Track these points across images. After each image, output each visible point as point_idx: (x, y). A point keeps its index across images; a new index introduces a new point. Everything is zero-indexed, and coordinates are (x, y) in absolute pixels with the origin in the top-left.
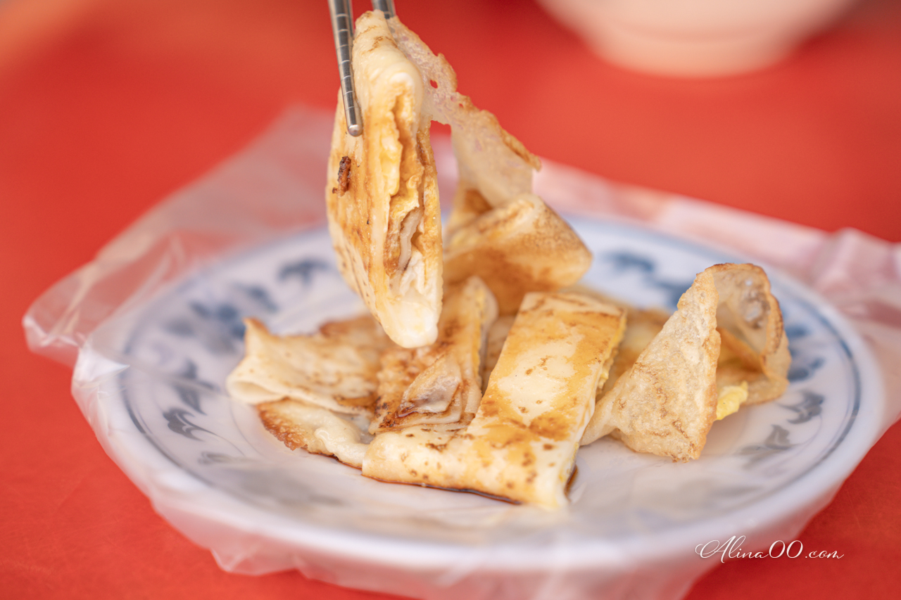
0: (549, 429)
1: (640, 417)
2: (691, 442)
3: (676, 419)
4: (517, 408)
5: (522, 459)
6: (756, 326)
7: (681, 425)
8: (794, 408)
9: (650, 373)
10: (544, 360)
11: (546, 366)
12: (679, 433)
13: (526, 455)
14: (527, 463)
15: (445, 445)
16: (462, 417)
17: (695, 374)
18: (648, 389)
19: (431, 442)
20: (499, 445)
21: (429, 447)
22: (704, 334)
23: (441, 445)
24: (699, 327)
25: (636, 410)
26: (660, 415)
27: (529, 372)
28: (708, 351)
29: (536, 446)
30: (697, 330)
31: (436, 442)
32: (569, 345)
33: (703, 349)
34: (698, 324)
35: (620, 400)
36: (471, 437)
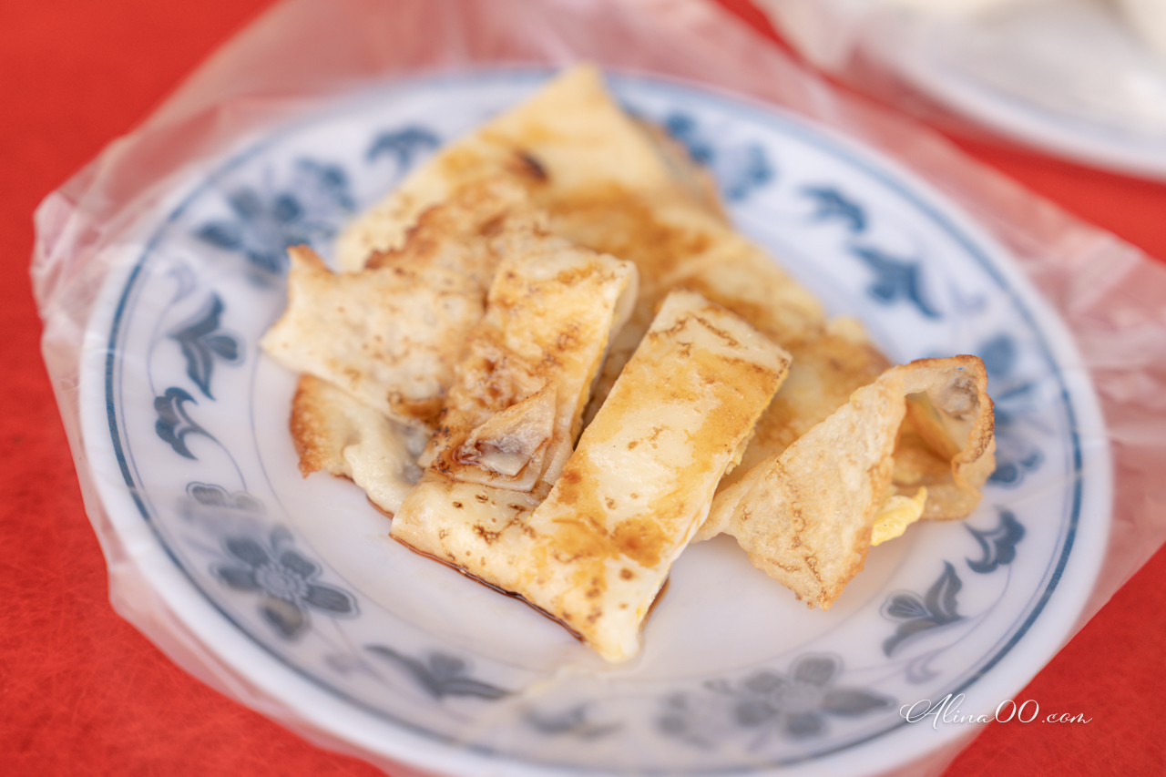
0: (636, 543)
1: (766, 536)
2: (823, 588)
3: (810, 554)
4: (603, 498)
5: (588, 585)
6: (958, 417)
7: (815, 564)
8: (979, 536)
9: (791, 486)
10: (657, 431)
11: (657, 442)
12: (812, 574)
13: (595, 581)
14: (593, 594)
15: (498, 535)
16: (536, 486)
17: (849, 503)
18: (783, 504)
19: (481, 524)
20: (565, 556)
21: (477, 531)
22: (874, 457)
23: (492, 533)
24: (871, 443)
25: (762, 528)
26: (792, 544)
27: (632, 445)
28: (873, 483)
29: (614, 565)
30: (865, 443)
31: (489, 526)
32: (695, 413)
33: (867, 475)
34: (870, 438)
35: (745, 507)
36: (530, 531)
